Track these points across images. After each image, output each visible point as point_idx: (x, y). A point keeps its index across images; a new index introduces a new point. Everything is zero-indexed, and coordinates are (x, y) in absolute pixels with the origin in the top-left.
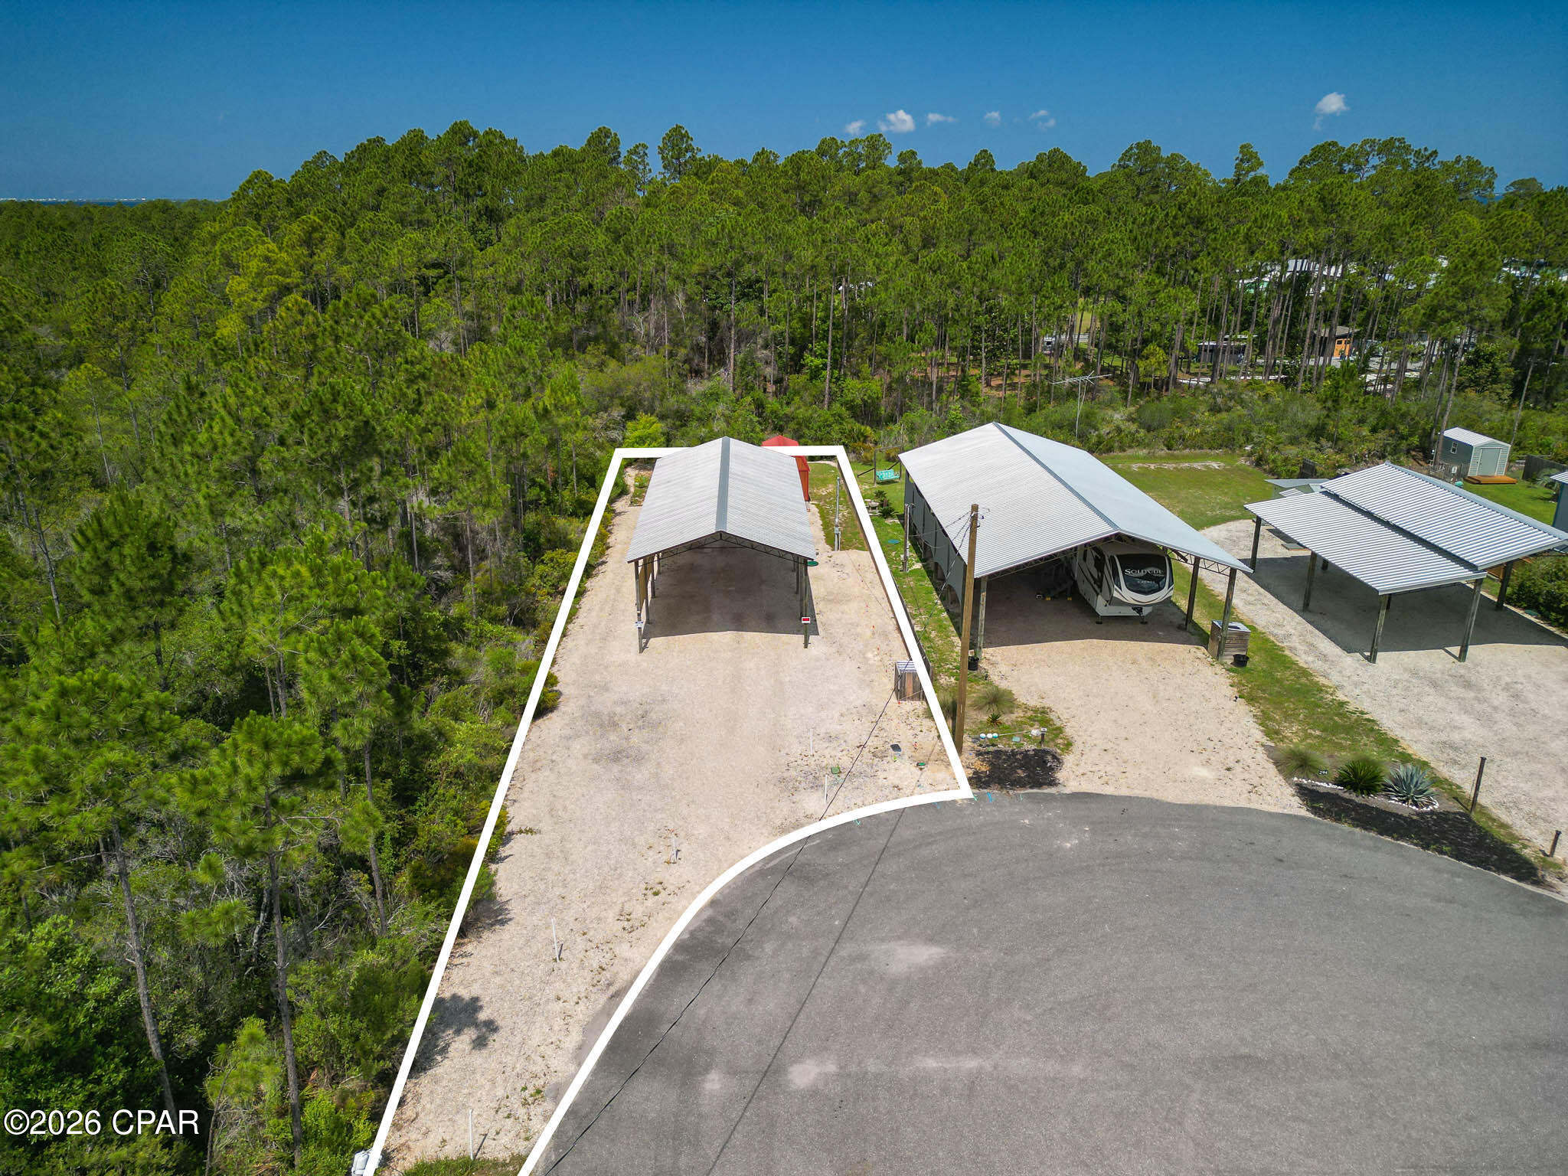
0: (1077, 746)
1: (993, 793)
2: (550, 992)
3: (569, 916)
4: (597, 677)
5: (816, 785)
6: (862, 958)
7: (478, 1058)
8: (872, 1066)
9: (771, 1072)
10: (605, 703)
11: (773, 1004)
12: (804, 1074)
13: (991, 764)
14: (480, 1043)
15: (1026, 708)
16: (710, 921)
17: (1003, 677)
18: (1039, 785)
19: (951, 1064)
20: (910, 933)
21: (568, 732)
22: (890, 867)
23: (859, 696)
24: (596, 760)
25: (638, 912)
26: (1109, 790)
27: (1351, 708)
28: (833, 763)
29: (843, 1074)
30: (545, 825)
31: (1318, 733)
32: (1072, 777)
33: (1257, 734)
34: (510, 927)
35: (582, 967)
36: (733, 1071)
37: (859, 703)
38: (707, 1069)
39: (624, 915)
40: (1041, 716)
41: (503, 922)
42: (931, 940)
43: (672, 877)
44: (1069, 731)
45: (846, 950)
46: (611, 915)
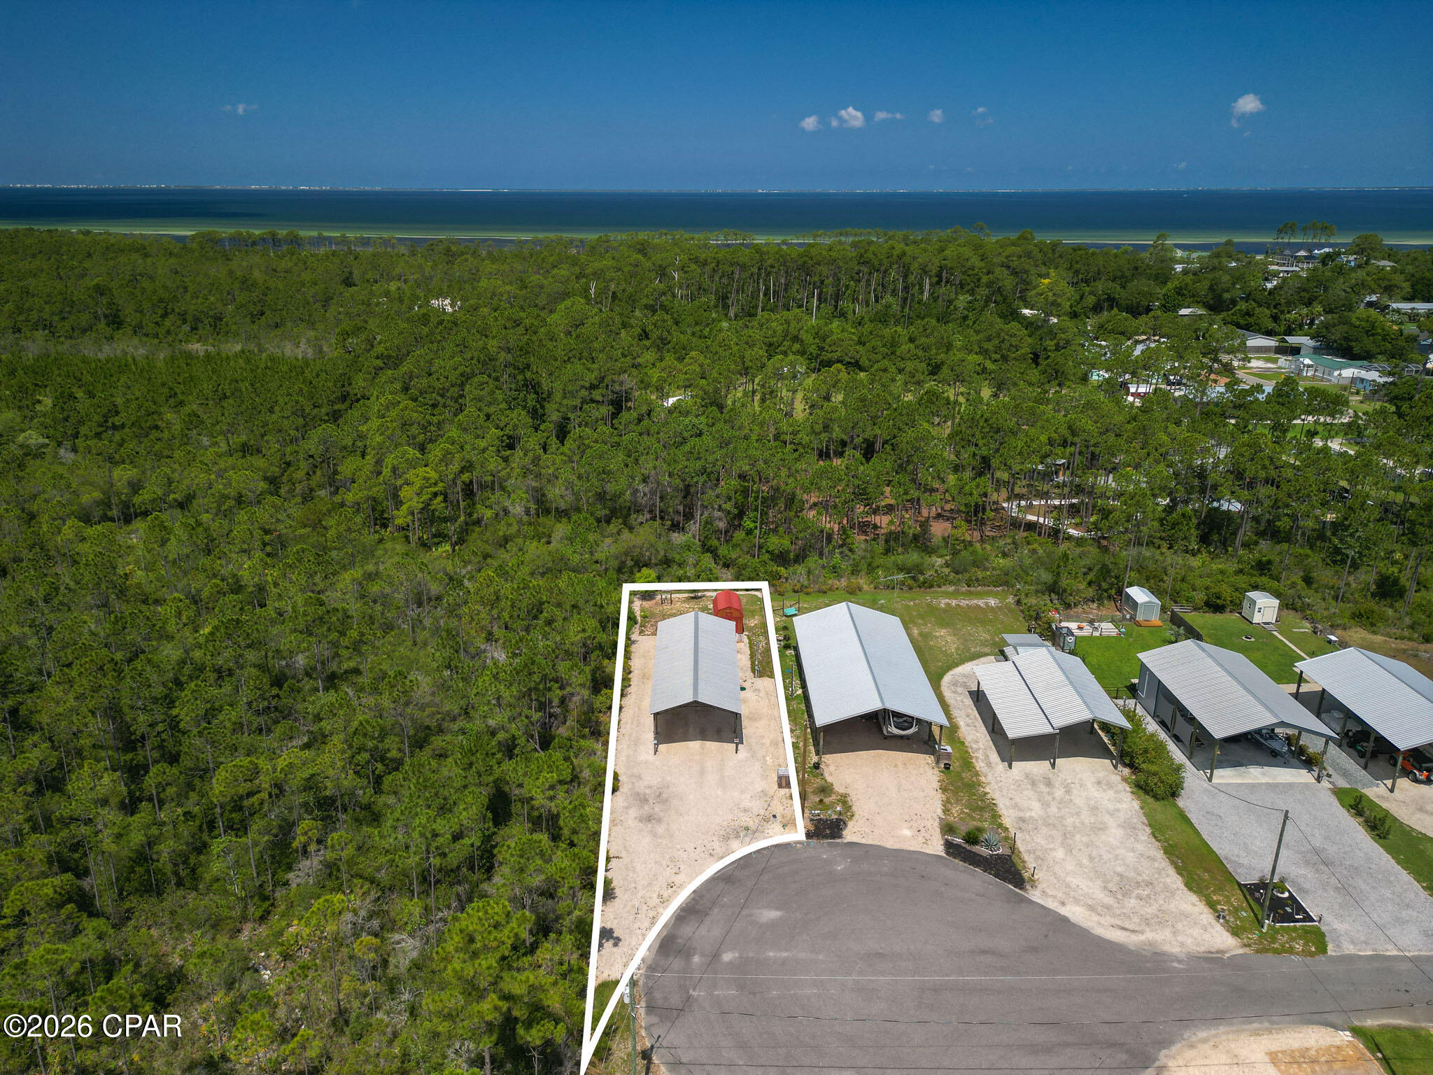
0: (856, 816)
1: (814, 842)
2: (636, 926)
3: (640, 895)
4: (635, 771)
5: (737, 837)
6: (751, 915)
7: (615, 949)
8: (751, 955)
9: (716, 956)
10: (641, 787)
11: (717, 932)
12: (727, 957)
13: (816, 826)
14: (616, 945)
15: (838, 794)
16: (693, 899)
17: (831, 774)
18: (834, 837)
19: (778, 955)
20: (770, 906)
21: (625, 804)
22: (765, 877)
23: (760, 785)
24: (641, 821)
25: (665, 895)
26: (863, 841)
27: (989, 796)
28: (745, 824)
29: (740, 957)
30: (623, 854)
31: (967, 811)
32: (851, 834)
33: (940, 812)
34: (617, 900)
35: (646, 916)
36: (703, 955)
37: (760, 789)
38: (694, 955)
39: (660, 896)
40: (844, 800)
41: (614, 898)
42: (777, 909)
43: (678, 879)
44: (854, 808)
45: (745, 912)
46: (655, 896)
